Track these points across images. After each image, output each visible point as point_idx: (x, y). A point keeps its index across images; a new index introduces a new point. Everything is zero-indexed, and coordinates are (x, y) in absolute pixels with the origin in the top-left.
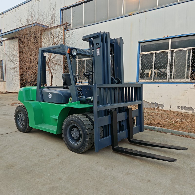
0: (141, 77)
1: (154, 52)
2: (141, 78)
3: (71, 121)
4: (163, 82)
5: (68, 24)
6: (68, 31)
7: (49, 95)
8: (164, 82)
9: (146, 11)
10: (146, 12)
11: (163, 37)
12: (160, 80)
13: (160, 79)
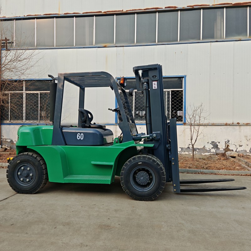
3: (139, 163)
5: (8, 41)
6: (8, 50)
7: (78, 136)
10: (124, 47)
12: (141, 121)
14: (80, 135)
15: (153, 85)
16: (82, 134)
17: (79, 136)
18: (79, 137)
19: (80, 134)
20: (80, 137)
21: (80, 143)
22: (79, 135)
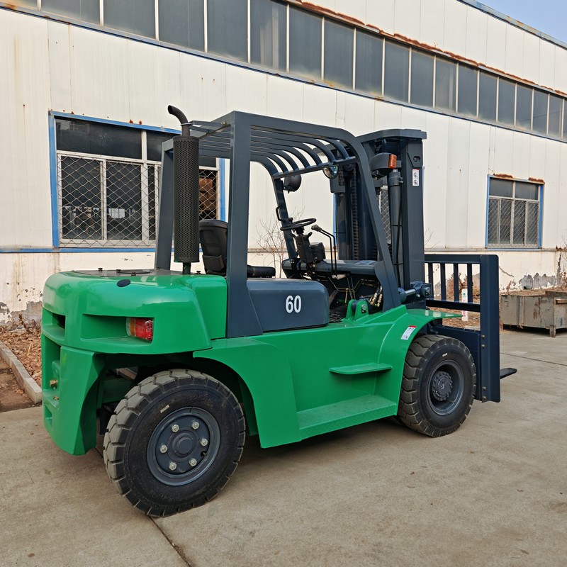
0: (65, 231)
1: (103, 158)
2: (64, 233)
3: (444, 355)
4: (135, 247)
7: (288, 303)
8: (139, 247)
9: (69, 23)
11: (128, 122)
12: (126, 242)
13: (126, 239)
14: (293, 302)
15: (413, 177)
16: (298, 297)
17: (291, 303)
18: (290, 306)
19: (292, 299)
20: (293, 305)
21: (294, 322)
22: (290, 300)
